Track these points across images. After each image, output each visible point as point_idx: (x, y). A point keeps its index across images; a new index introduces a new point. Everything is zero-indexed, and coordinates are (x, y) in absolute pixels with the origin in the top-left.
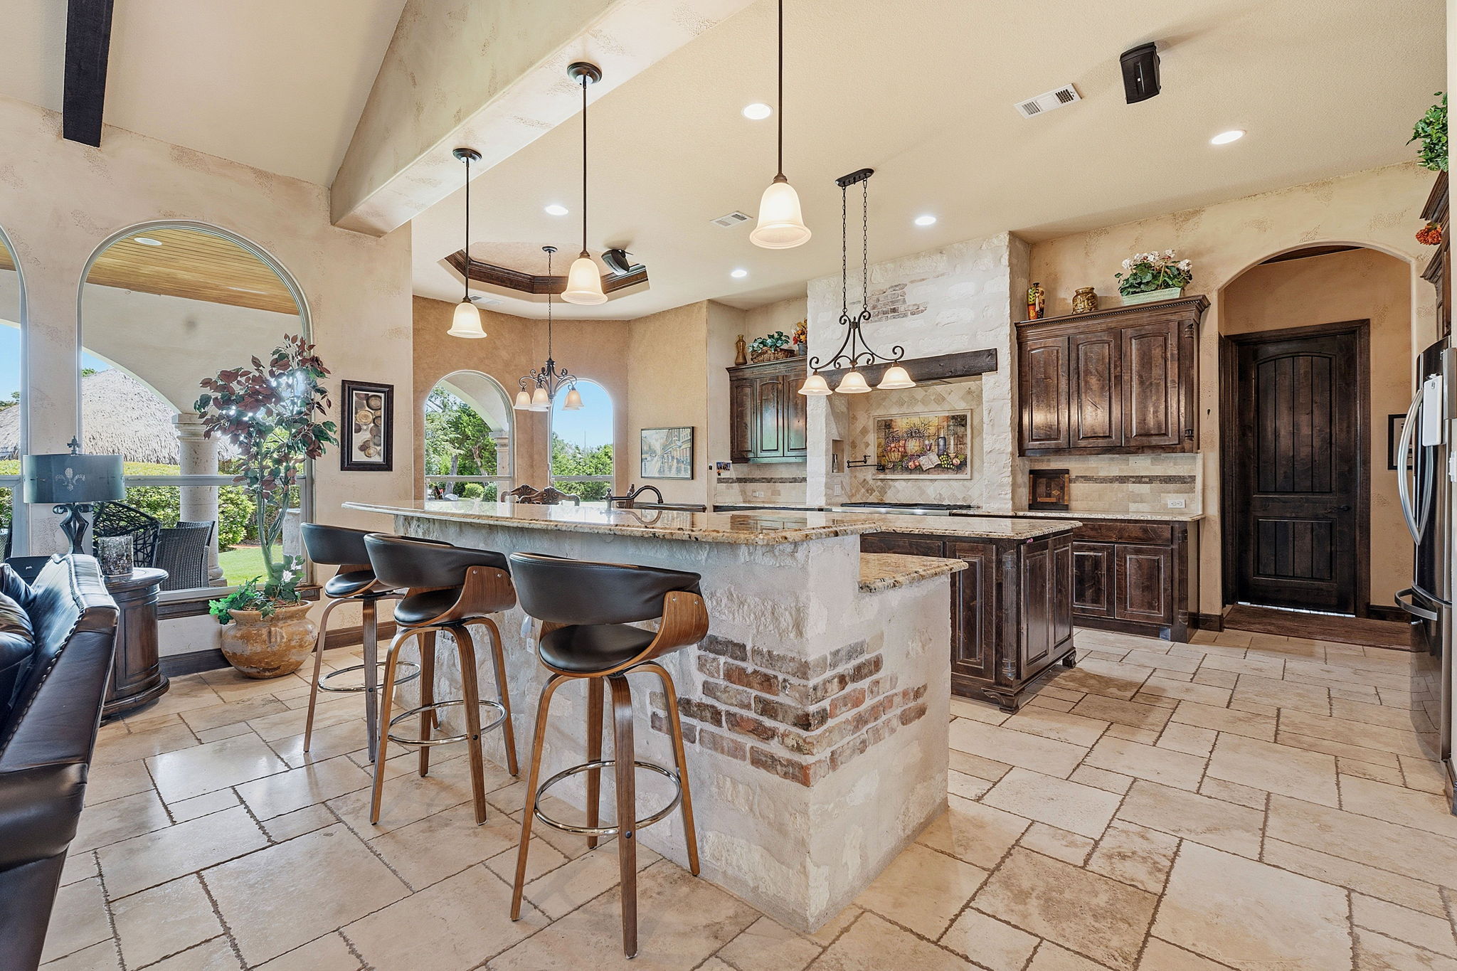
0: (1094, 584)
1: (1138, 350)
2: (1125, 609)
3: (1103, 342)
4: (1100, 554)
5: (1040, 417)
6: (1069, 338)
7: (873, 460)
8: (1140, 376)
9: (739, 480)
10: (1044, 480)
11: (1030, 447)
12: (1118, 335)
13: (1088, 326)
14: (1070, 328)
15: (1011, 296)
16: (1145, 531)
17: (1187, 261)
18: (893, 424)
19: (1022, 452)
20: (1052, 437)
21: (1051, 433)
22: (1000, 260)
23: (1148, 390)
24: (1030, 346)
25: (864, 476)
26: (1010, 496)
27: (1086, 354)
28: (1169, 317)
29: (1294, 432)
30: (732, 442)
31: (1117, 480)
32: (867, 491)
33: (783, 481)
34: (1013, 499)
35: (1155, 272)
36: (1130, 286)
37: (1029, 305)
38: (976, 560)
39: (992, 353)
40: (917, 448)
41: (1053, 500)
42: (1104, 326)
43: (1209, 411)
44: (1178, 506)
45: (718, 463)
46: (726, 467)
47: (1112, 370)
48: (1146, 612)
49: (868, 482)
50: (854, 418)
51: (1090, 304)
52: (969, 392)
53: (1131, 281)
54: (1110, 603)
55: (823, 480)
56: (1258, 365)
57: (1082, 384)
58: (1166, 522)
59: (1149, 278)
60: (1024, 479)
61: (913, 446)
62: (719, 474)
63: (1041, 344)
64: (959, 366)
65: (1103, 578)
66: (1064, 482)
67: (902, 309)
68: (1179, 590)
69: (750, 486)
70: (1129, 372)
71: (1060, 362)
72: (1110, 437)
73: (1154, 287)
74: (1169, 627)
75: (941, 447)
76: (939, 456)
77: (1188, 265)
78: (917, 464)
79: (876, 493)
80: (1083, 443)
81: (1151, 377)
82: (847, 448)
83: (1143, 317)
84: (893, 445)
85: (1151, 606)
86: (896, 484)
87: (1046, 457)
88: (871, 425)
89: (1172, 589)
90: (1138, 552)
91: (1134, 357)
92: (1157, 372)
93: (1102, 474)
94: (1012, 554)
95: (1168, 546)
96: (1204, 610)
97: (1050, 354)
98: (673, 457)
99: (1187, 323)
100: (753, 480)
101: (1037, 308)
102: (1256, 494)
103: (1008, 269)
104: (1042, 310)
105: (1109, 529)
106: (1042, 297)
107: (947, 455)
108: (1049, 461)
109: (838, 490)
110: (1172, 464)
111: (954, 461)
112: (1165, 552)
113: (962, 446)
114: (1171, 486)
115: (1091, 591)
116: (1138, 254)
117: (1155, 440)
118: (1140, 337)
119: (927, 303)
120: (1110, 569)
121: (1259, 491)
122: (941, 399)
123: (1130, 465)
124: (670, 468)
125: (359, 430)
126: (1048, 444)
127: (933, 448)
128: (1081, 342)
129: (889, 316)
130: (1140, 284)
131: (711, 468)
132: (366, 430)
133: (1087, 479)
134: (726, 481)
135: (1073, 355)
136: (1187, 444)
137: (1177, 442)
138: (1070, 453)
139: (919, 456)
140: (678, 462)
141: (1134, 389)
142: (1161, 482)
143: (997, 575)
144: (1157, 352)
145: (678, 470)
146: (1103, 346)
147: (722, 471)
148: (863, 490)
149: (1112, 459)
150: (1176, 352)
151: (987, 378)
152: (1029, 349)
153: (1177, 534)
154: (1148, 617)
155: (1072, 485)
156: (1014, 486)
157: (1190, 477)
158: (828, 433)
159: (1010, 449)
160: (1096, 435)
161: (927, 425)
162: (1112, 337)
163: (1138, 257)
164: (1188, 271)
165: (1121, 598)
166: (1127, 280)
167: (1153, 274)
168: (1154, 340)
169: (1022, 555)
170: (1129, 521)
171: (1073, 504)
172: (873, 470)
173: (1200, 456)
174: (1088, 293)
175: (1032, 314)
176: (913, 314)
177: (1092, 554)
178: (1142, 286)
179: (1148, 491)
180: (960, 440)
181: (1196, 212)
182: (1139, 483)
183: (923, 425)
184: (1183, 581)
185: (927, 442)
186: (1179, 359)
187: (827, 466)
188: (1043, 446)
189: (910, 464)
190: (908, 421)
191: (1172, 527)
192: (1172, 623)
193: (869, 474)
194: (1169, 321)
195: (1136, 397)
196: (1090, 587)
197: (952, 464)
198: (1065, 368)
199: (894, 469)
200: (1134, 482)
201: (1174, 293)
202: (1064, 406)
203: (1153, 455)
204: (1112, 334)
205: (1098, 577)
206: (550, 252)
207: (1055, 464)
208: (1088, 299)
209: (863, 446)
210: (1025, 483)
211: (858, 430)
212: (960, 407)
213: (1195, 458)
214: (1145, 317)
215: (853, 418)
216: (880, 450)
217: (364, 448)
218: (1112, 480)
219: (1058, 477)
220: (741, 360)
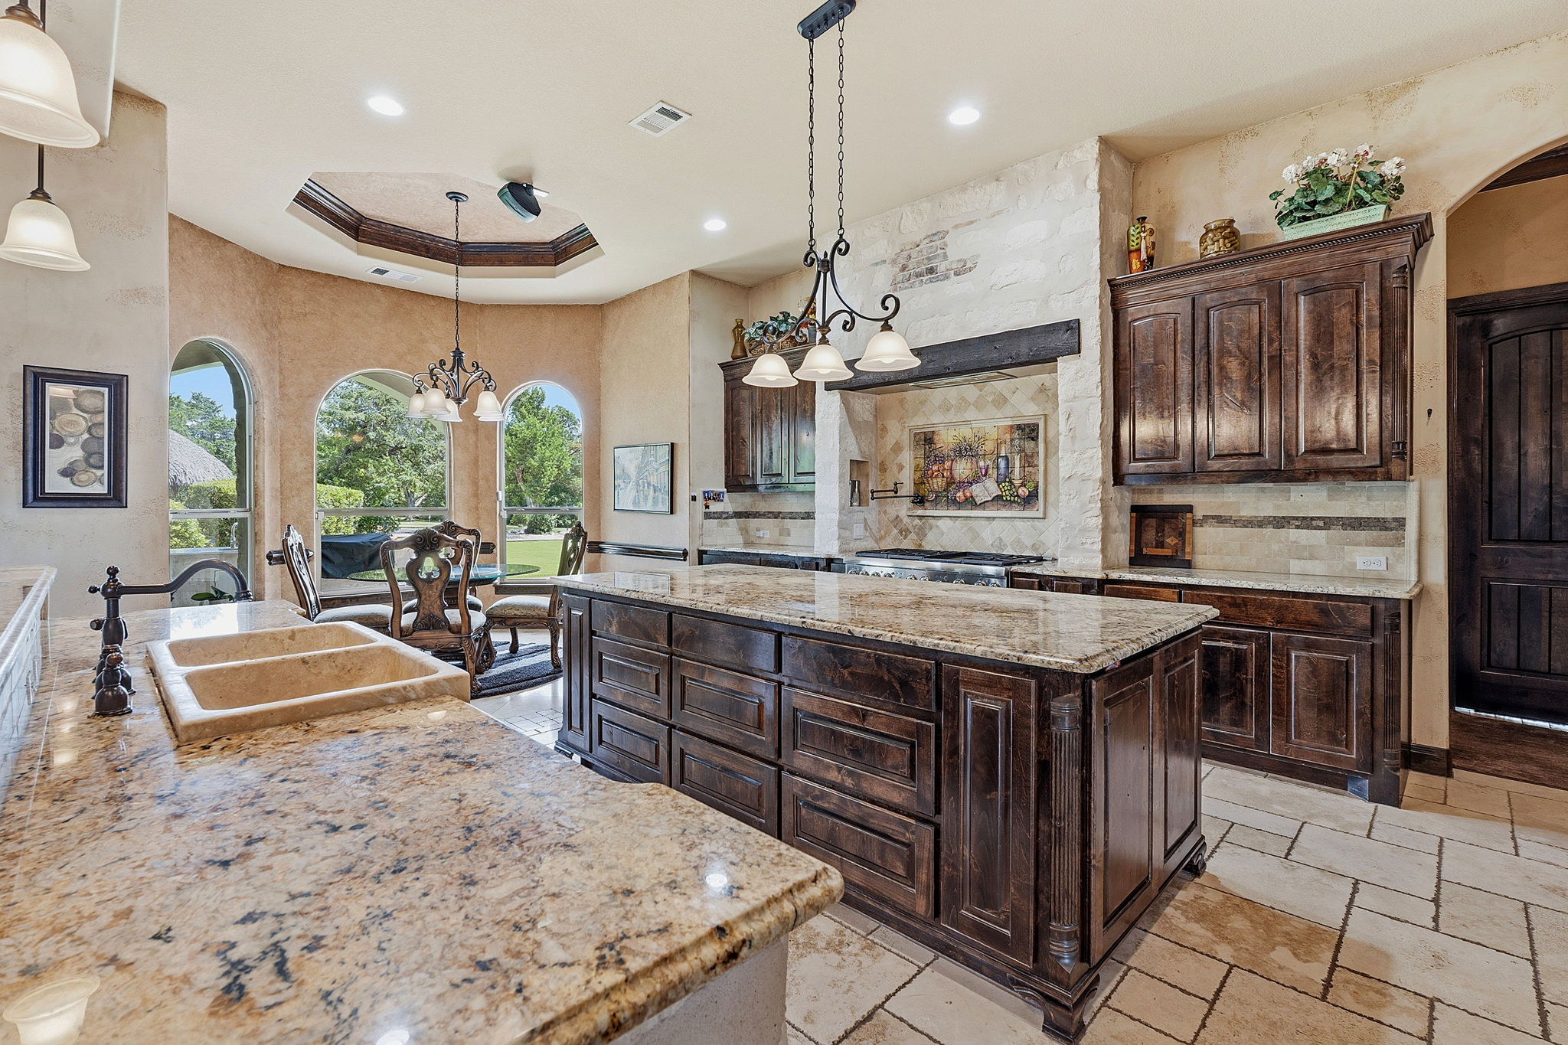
0: (1234, 694)
1: (1310, 312)
2: (1288, 739)
3: (1248, 302)
4: (1245, 647)
5: (1147, 429)
6: (1193, 300)
7: (908, 488)
8: (1313, 355)
9: (738, 515)
10: (1153, 522)
11: (1131, 471)
12: (1274, 289)
13: (1224, 279)
14: (1194, 284)
15: (1101, 237)
16: (1324, 611)
17: (1397, 160)
18: (936, 438)
19: (1118, 478)
20: (1167, 455)
21: (1164, 451)
22: (1085, 182)
23: (1326, 378)
24: (1132, 314)
25: (897, 511)
26: (1098, 546)
27: (1221, 323)
28: (1365, 256)
29: (1551, 448)
30: (726, 464)
31: (1270, 523)
32: (901, 532)
33: (793, 516)
34: (1103, 551)
35: (1339, 183)
36: (1296, 209)
37: (1130, 252)
38: (997, 708)
39: (1073, 327)
40: (967, 472)
41: (1168, 552)
42: (1252, 277)
43: (1430, 412)
44: (1373, 567)
45: (704, 492)
46: (717, 497)
47: (1265, 348)
48: (1326, 748)
49: (901, 520)
50: (884, 429)
51: (1229, 245)
52: (1043, 389)
53: (1299, 200)
54: (1263, 728)
55: (836, 516)
56: (1490, 346)
57: (1215, 370)
58: (1364, 600)
59: (1329, 192)
60: (1122, 521)
61: (962, 469)
62: (707, 507)
63: (1149, 311)
64: (1024, 348)
65: (1249, 685)
66: (1185, 524)
67: (942, 267)
68: (1385, 715)
69: (753, 523)
70: (1294, 348)
71: (1179, 338)
72: (1260, 454)
73: (1337, 207)
74: (1365, 776)
75: (1002, 471)
76: (998, 483)
77: (1399, 165)
78: (968, 495)
79: (913, 536)
80: (1215, 465)
81: (1332, 356)
82: (873, 471)
83: (1319, 259)
84: (935, 468)
85: (1334, 739)
86: (940, 523)
87: (1158, 487)
88: (906, 439)
89: (1372, 713)
90: (1309, 646)
91: (1302, 324)
92: (1342, 347)
93: (1246, 512)
94: (1071, 701)
95: (1366, 639)
96: (1419, 738)
97: (1162, 326)
98: (649, 484)
99: (1398, 263)
100: (756, 515)
101: (1144, 256)
102: (1487, 544)
103: (1098, 197)
104: (1150, 258)
105: (1262, 605)
106: (1152, 239)
107: (1010, 482)
108: (1160, 491)
109: (858, 530)
110: (1363, 499)
111: (1020, 491)
112: (1359, 650)
113: (1031, 469)
114: (1362, 535)
115: (1229, 704)
116: (1309, 158)
117: (1337, 460)
118: (1312, 292)
119: (978, 256)
120: (1261, 671)
121: (1490, 538)
122: (1001, 401)
123: (1292, 499)
124: (646, 498)
125: (58, 442)
126: (1160, 466)
127: (990, 471)
128: (1213, 304)
129: (924, 278)
130: (1313, 204)
131: (694, 499)
132: (72, 444)
133: (1221, 520)
134: (718, 516)
135: (1201, 326)
136: (1396, 467)
137: (1378, 463)
138: (1194, 481)
139: (971, 483)
140: (655, 491)
141: (1303, 377)
142: (1344, 527)
143: (1038, 744)
144: (1343, 315)
145: (655, 501)
146: (1249, 309)
147: (711, 503)
148: (895, 531)
149: (1263, 490)
150: (1376, 313)
151: (1066, 365)
152: (1130, 319)
153: (1383, 620)
154: (1328, 757)
155: (1197, 530)
156: (1106, 530)
157: (1395, 519)
158: (843, 450)
159: (1099, 474)
160: (1237, 452)
161: (981, 439)
162: (1266, 293)
163: (1310, 162)
164: (1398, 178)
165: (1281, 722)
166: (1291, 200)
167: (1336, 187)
168: (1338, 296)
169: (1094, 701)
170: (1295, 594)
171: (1199, 559)
172: (907, 503)
173: (1413, 487)
174: (1225, 228)
175: (1136, 264)
176: (956, 274)
177: (1230, 645)
178: (1317, 208)
179: (1324, 542)
180: (1029, 460)
181: (1409, 85)
182: (1308, 528)
183: (977, 439)
184: (1393, 701)
185: (982, 464)
186: (1381, 325)
187: (841, 498)
188: (1151, 470)
189: (958, 495)
190: (956, 433)
191: (1373, 608)
192: (1372, 772)
193: (903, 508)
194: (1362, 263)
195: (1306, 389)
196: (1228, 699)
197: (1018, 496)
198: (1188, 347)
199: (936, 503)
200: (1297, 527)
201: (1375, 214)
202: (1184, 407)
203: (1332, 485)
204: (1265, 289)
205: (1242, 683)
206: (457, 201)
207: (1171, 497)
208: (1224, 238)
209: (895, 469)
210: (1123, 525)
211: (888, 449)
212: (1029, 411)
213: (1404, 489)
214: (1321, 258)
215: (882, 430)
216: (918, 474)
217: (68, 472)
218: (1262, 523)
219: (1174, 518)
220: (739, 353)
